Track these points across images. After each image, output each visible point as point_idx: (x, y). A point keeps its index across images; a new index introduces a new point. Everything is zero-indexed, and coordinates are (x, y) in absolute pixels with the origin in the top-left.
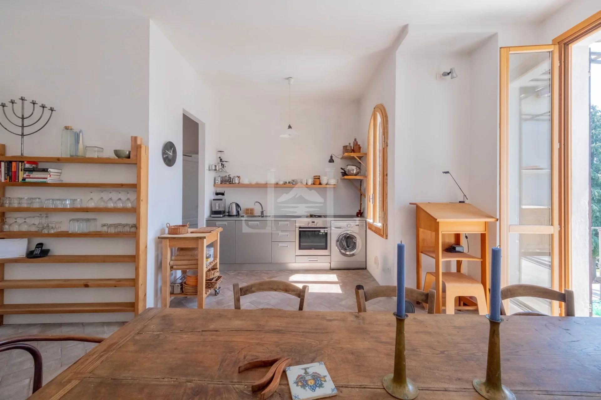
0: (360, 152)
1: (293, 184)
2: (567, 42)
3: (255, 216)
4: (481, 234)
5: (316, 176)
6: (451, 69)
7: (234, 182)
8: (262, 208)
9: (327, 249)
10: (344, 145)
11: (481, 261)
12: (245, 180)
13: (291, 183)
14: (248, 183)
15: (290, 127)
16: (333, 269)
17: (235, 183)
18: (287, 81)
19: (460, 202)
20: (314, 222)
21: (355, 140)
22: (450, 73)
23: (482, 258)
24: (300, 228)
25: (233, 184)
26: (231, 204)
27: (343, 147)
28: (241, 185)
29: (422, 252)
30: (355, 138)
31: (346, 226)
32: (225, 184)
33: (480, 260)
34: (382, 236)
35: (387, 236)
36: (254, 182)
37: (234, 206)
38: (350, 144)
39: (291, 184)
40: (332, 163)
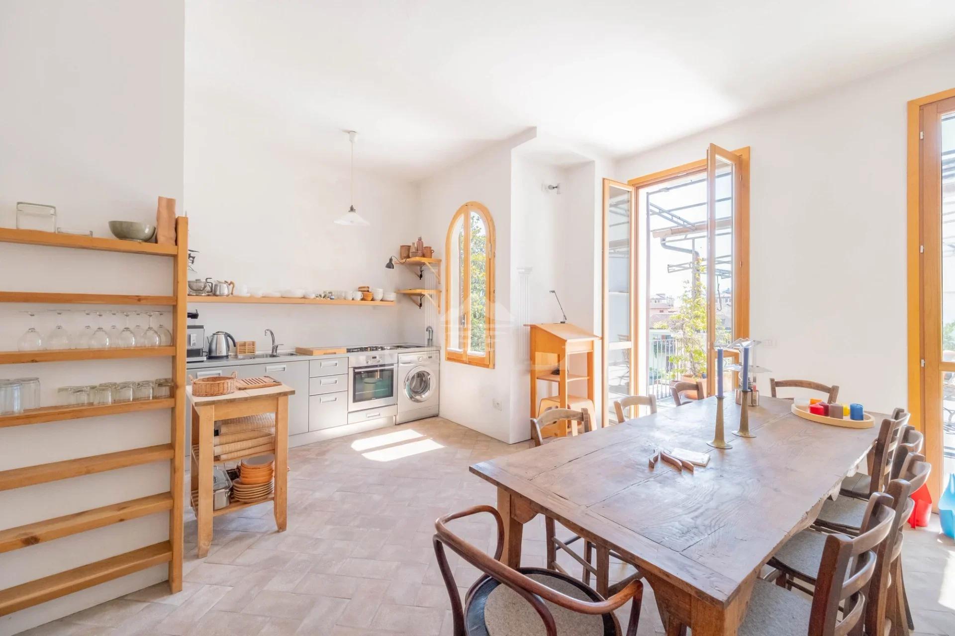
0: (431, 257)
1: (331, 299)
2: (638, 187)
3: (259, 356)
4: (588, 353)
5: (364, 287)
6: (558, 184)
7: (218, 293)
8: (273, 341)
9: (393, 396)
10: (402, 245)
11: (588, 380)
12: (243, 290)
13: (328, 297)
14: (249, 295)
15: (352, 209)
16: (399, 424)
17: (221, 295)
18: (348, 135)
19: (561, 322)
20: (375, 358)
21: (420, 239)
22: (556, 187)
23: (588, 376)
24: (355, 368)
25: (217, 296)
26: (214, 334)
27: (400, 247)
28: (235, 300)
29: (537, 378)
30: (419, 236)
31: (417, 360)
32: (196, 295)
33: (586, 378)
34: (487, 366)
35: (494, 365)
36: (260, 293)
37: (222, 338)
38: (414, 244)
39: (329, 299)
40: (391, 269)
